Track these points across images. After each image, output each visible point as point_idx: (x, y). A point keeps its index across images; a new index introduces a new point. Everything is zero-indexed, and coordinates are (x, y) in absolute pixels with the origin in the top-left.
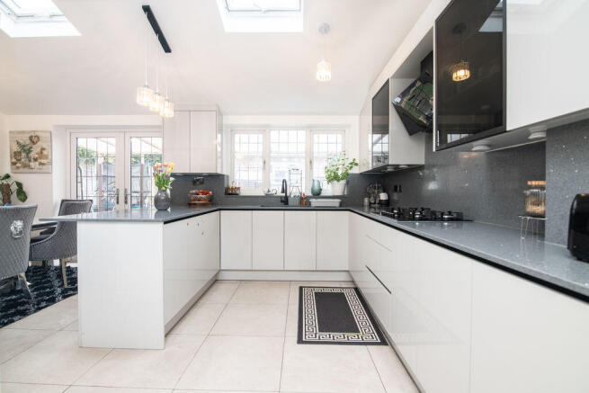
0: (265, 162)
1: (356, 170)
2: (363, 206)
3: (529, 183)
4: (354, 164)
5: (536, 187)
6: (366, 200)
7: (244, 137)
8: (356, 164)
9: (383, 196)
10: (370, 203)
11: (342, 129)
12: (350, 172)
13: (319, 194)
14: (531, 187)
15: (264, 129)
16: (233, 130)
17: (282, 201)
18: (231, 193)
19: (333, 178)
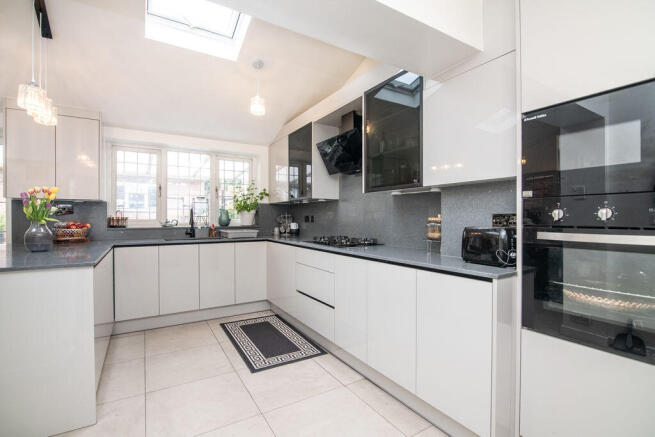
0: (160, 188)
1: (266, 201)
2: (273, 235)
3: (430, 219)
4: (264, 194)
5: (434, 222)
6: (276, 230)
7: (131, 156)
8: (267, 195)
9: (294, 226)
10: (281, 233)
11: (250, 159)
12: (259, 201)
13: (227, 225)
14: (430, 222)
15: (158, 149)
16: (114, 145)
17: (187, 234)
18: (117, 225)
19: (242, 208)
